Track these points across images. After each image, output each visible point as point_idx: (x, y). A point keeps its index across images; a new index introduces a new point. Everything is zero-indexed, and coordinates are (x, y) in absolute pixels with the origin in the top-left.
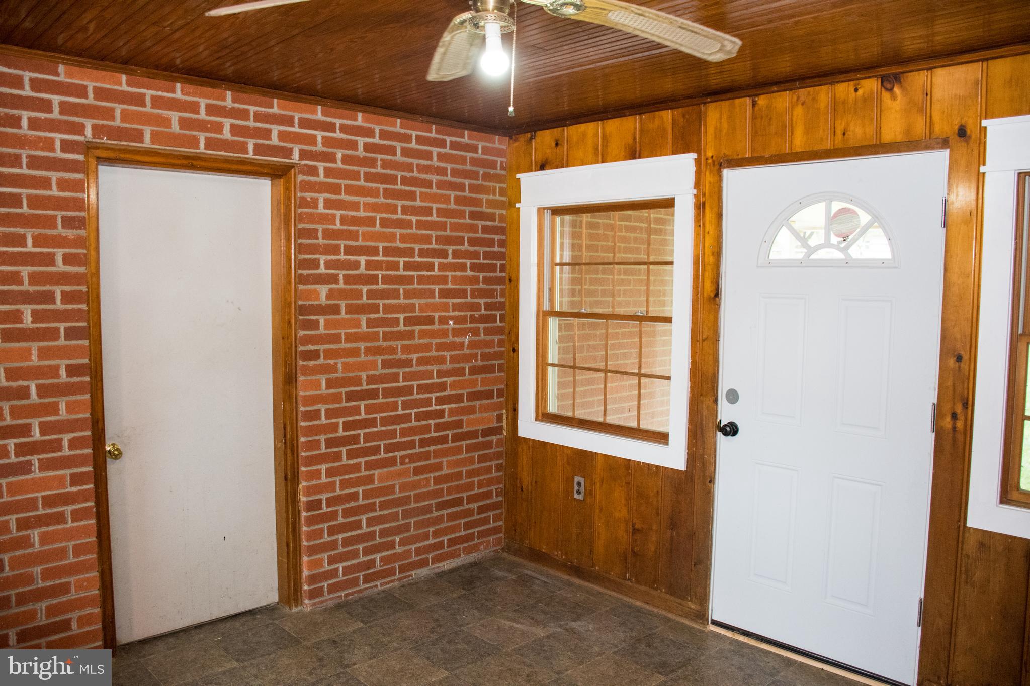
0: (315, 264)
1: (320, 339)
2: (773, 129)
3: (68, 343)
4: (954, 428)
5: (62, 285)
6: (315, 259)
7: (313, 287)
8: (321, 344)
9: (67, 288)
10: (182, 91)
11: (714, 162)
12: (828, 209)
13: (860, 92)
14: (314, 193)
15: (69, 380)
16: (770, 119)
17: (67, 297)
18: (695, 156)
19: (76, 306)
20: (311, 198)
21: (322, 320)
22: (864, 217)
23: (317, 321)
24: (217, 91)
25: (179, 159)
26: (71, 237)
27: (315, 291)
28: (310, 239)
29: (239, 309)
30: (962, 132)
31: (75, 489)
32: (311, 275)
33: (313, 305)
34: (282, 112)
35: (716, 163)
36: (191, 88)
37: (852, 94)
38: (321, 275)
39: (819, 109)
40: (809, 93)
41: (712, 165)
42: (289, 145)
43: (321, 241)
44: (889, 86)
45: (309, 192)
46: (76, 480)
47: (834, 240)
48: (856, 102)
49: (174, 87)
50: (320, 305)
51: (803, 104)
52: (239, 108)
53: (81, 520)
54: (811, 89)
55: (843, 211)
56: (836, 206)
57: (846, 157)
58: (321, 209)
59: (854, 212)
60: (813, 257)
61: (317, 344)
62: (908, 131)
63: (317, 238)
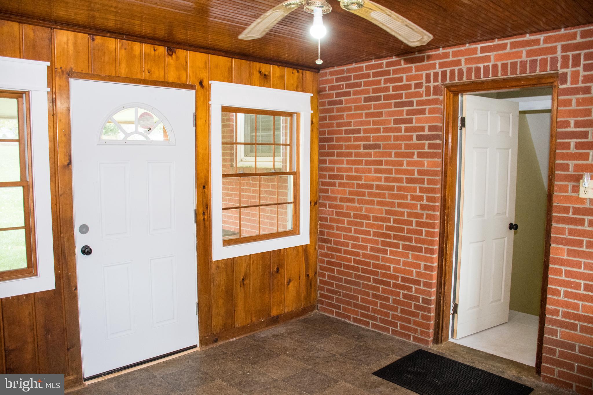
2: (106, 59)
4: (204, 219)
11: (63, 72)
12: (136, 112)
13: (157, 52)
16: (104, 53)
18: (49, 64)
22: (156, 118)
30: (201, 83)
35: (65, 73)
37: (153, 52)
39: (135, 55)
40: (129, 44)
41: (61, 73)
44: (170, 53)
47: (141, 130)
48: (155, 56)
51: (125, 49)
54: (130, 42)
55: (144, 114)
56: (141, 111)
57: (148, 85)
59: (151, 115)
60: (129, 139)
62: (179, 78)
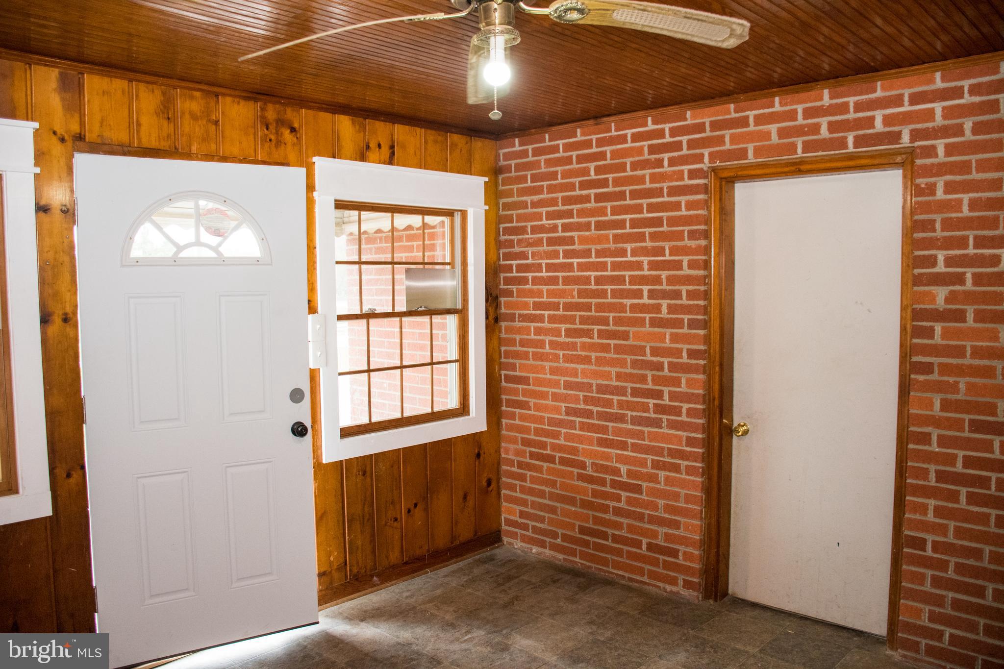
0: (932, 261)
1: (935, 350)
3: (690, 331)
5: (687, 285)
6: (931, 256)
7: (926, 288)
8: (936, 356)
9: (690, 288)
10: (780, 103)
14: (931, 177)
15: (689, 361)
17: (691, 295)
19: (696, 302)
20: (926, 184)
21: (938, 328)
23: (932, 329)
24: (813, 93)
25: (787, 166)
26: (693, 246)
27: (930, 292)
28: (924, 232)
29: (869, 311)
31: (689, 449)
32: (925, 274)
33: (926, 309)
34: (888, 94)
36: (789, 98)
38: (938, 274)
42: (896, 129)
43: (939, 233)
45: (923, 177)
46: (690, 442)
49: (773, 102)
50: (937, 310)
52: (837, 103)
53: (692, 475)
58: (940, 194)
61: (930, 355)
63: (934, 231)
